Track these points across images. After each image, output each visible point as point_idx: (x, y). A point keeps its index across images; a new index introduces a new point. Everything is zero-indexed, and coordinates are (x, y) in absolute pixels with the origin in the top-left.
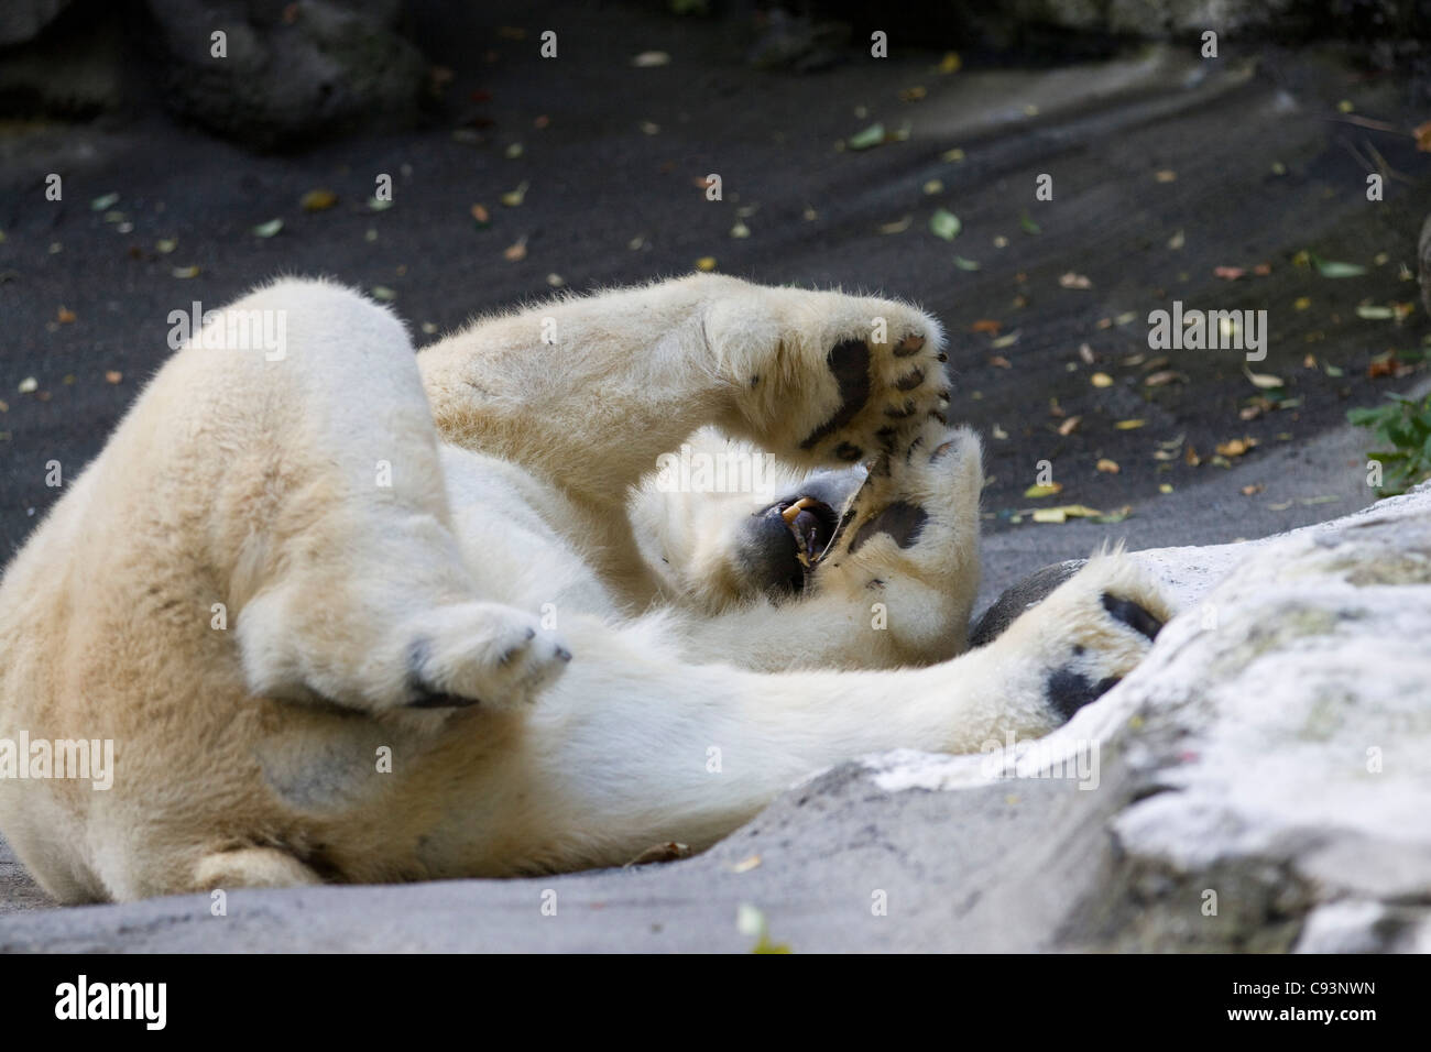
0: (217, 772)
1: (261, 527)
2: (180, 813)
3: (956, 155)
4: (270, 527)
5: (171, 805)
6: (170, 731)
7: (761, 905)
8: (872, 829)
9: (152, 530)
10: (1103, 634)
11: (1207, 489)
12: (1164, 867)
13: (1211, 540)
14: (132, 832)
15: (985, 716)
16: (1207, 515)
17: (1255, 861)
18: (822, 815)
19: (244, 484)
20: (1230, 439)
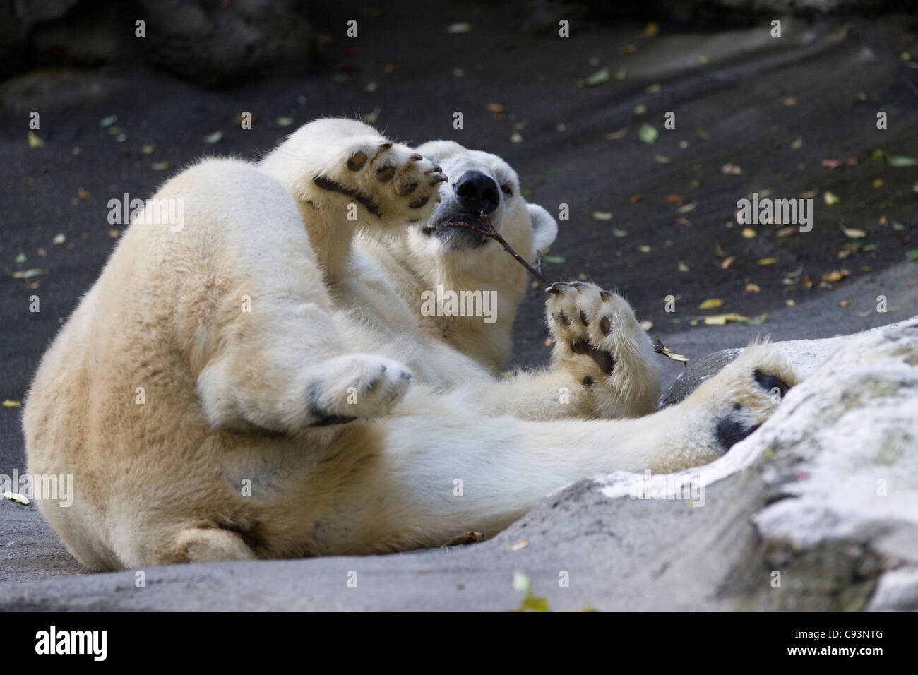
0: (195, 476)
1: (206, 320)
2: (170, 503)
3: (655, 89)
4: (211, 321)
5: (164, 498)
6: (162, 452)
7: (528, 572)
8: (600, 523)
9: (139, 327)
10: (754, 396)
11: (816, 303)
12: (787, 546)
13: (820, 336)
14: (137, 515)
15: (675, 447)
16: (816, 320)
17: (845, 542)
18: (568, 514)
19: (194, 293)
20: (832, 270)
